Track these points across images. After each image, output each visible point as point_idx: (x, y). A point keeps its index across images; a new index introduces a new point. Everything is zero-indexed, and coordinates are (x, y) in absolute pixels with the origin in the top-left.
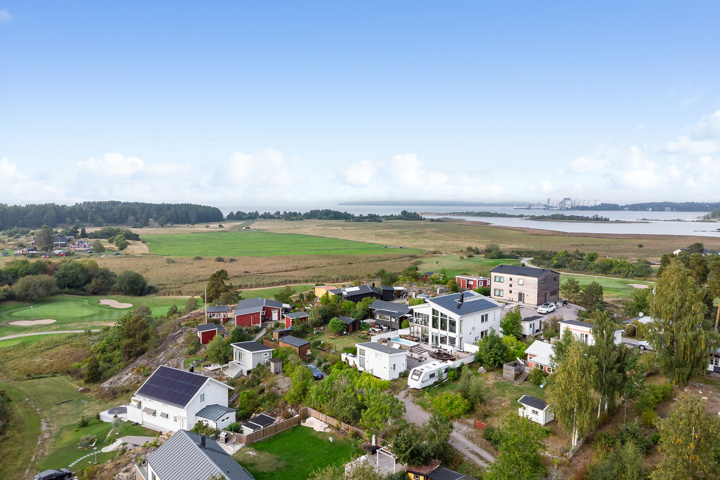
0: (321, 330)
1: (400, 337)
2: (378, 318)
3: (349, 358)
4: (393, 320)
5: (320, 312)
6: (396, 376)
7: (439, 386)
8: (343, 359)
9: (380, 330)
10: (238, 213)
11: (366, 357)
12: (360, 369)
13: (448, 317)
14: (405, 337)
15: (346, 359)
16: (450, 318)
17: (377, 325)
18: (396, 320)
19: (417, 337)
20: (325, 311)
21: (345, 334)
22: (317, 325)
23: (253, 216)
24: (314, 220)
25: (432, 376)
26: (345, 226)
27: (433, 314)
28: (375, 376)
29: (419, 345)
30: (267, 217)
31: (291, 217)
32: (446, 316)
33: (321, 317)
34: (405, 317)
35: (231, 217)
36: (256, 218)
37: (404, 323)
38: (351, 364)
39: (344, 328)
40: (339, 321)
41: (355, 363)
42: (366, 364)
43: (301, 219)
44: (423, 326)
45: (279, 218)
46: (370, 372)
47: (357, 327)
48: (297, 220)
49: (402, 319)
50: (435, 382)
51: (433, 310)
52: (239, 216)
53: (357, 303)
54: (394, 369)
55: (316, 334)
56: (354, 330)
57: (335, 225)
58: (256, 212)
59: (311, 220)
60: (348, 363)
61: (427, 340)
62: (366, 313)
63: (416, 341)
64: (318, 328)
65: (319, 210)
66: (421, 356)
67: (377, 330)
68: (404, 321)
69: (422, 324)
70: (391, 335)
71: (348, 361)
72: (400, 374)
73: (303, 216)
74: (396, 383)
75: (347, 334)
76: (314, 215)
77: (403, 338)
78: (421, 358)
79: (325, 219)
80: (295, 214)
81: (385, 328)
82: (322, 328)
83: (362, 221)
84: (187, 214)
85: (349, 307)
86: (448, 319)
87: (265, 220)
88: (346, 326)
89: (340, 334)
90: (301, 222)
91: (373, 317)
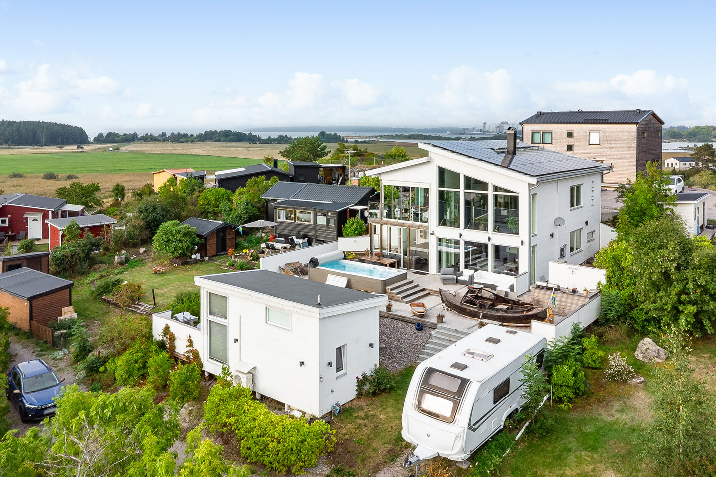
0: (138, 254)
1: (345, 258)
2: (283, 218)
3: (177, 329)
4: (322, 220)
5: (141, 212)
6: (346, 392)
7: (528, 431)
8: (157, 334)
9: (288, 246)
10: (110, 134)
11: (232, 323)
12: (211, 367)
13: (490, 188)
14: (359, 257)
15: (166, 330)
16: (496, 189)
17: (280, 236)
18: (328, 221)
19: (393, 257)
20: (154, 208)
21: (196, 262)
22: (130, 243)
23: (131, 138)
24: (209, 142)
25: (501, 391)
26: (249, 147)
27: (441, 183)
28: (263, 398)
29: (404, 277)
30: (149, 138)
31: (180, 138)
32: (483, 185)
33: (142, 223)
34: (351, 210)
35: (100, 139)
36: (134, 140)
37: (351, 223)
38: (181, 348)
39: (194, 244)
40: (179, 227)
41: (195, 347)
42: (232, 350)
43: (192, 141)
44: (411, 222)
45: (164, 140)
46: (245, 383)
47: (228, 243)
48: (187, 142)
49: (343, 217)
50: (510, 417)
51: (442, 172)
52: (111, 138)
53: (234, 191)
54: (339, 368)
55: (121, 264)
56: (222, 249)
57: (235, 147)
58: (135, 133)
59: (205, 142)
60: (173, 348)
61: (421, 264)
62: (256, 211)
63: (392, 265)
64: (132, 250)
65: (216, 131)
66: (421, 309)
67: (278, 246)
68: (350, 221)
69: (405, 218)
70: (318, 252)
71: (172, 339)
72: (361, 382)
73: (195, 138)
74: (347, 428)
75: (202, 260)
76: (209, 136)
77: (352, 259)
78: (422, 315)
79: (223, 141)
80: (186, 135)
81: (300, 241)
82: (142, 250)
83: (271, 143)
84: (35, 133)
85: (217, 200)
86: (490, 193)
87: (146, 142)
88: (197, 240)
89: (184, 260)
90: (192, 144)
91: (270, 218)
